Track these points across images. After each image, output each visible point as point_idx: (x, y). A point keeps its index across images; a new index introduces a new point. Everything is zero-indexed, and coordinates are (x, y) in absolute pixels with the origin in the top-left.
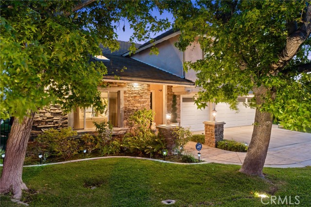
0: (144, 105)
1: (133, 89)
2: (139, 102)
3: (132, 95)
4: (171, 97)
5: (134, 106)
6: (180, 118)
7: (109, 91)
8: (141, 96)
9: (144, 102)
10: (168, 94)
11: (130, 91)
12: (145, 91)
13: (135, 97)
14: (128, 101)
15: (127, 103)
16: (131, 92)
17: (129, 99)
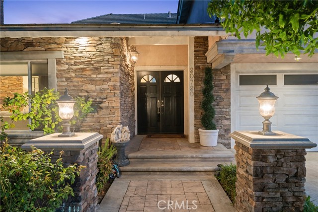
0: (105, 86)
1: (78, 55)
2: (92, 81)
3: (75, 67)
4: (202, 75)
5: (81, 91)
6: (229, 119)
7: (29, 62)
8: (97, 69)
9: (104, 81)
10: (197, 68)
11: (71, 59)
12: (106, 58)
13: (83, 70)
14: (67, 79)
15: (66, 83)
16: (72, 62)
17: (68, 76)
